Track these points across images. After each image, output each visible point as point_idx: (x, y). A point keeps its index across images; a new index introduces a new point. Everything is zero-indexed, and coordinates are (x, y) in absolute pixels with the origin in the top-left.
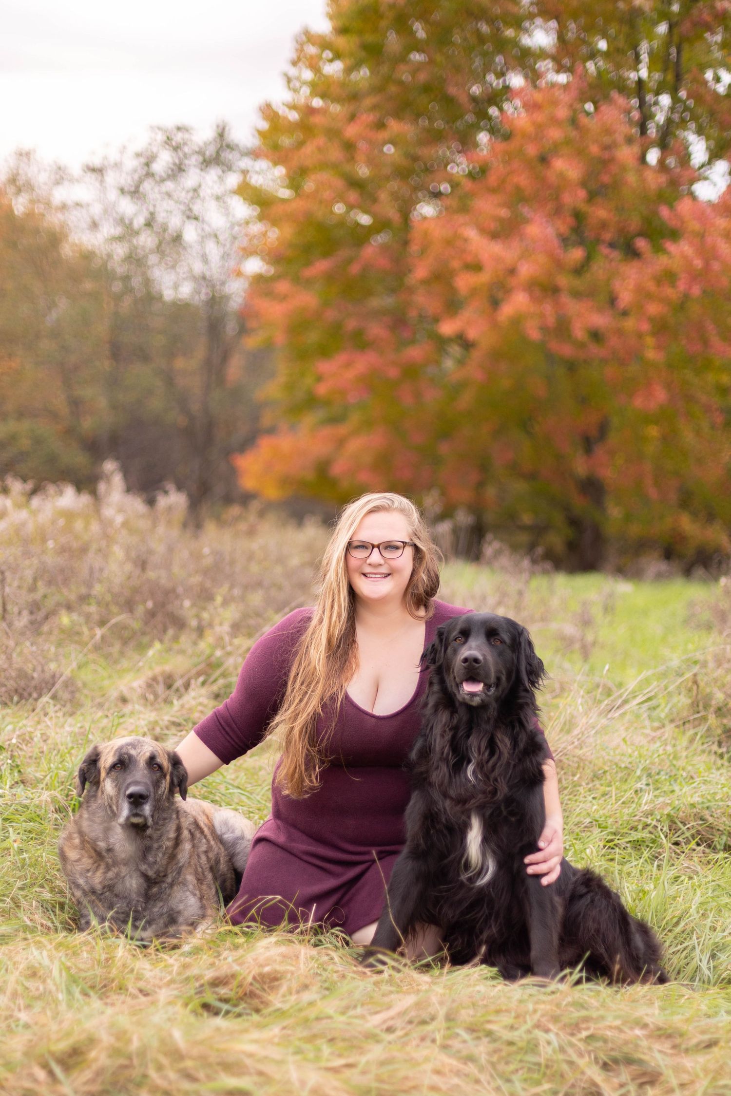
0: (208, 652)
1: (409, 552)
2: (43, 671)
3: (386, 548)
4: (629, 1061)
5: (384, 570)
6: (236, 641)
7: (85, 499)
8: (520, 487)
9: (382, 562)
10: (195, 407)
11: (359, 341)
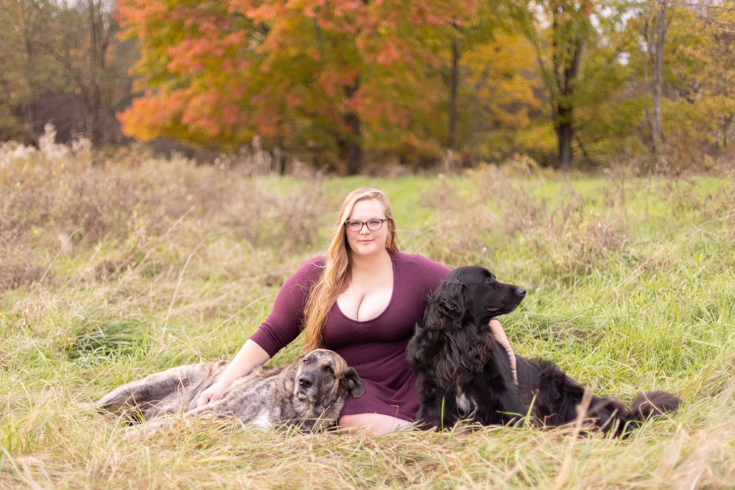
0: (133, 246)
2: (31, 266)
3: (371, 223)
6: (150, 238)
8: (306, 123)
9: (369, 232)
10: (87, 82)
11: (195, 32)
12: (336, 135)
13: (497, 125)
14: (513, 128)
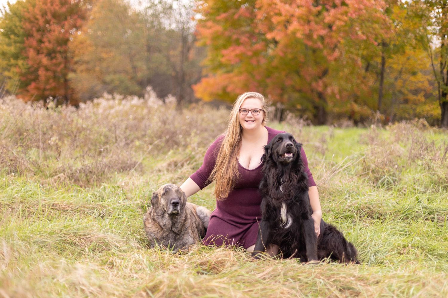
0: (189, 153)
1: (261, 113)
2: (131, 161)
3: (253, 111)
4: (349, 289)
5: (253, 119)
6: (200, 149)
7: (142, 100)
8: (296, 95)
9: (252, 116)
10: (178, 69)
11: (238, 42)
12: (313, 102)
13: (406, 101)
14: (415, 103)
